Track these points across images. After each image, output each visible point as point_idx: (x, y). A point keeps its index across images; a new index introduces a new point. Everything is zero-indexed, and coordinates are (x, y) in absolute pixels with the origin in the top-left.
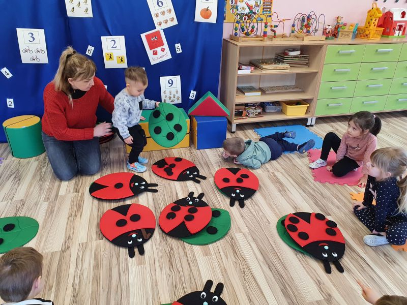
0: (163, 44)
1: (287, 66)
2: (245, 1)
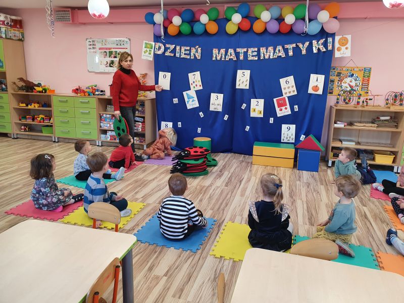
0: (286, 105)
1: (376, 125)
2: (347, 83)
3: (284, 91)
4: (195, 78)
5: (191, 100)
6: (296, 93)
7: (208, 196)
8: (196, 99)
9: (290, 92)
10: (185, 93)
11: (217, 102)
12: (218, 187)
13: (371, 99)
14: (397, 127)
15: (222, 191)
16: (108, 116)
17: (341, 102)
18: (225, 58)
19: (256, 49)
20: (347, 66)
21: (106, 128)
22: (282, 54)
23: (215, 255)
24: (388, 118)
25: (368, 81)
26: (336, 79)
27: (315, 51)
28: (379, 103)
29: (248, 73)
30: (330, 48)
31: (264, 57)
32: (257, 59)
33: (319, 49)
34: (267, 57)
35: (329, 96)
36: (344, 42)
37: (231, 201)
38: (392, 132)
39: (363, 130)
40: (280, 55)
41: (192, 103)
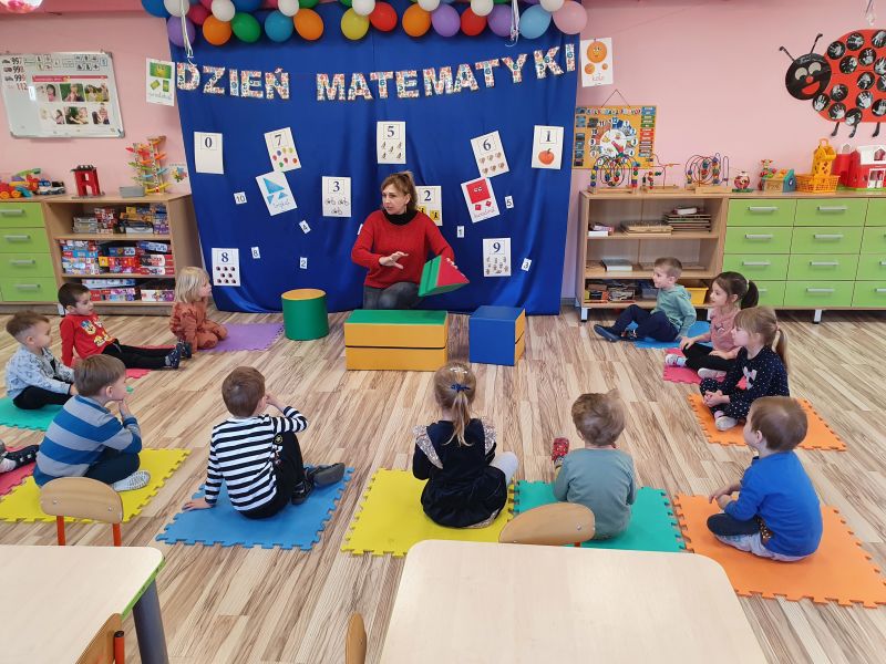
0: (489, 197)
1: (669, 227)
2: (611, 140)
3: (481, 167)
4: (281, 145)
5: (277, 194)
6: (506, 169)
7: (334, 414)
8: (287, 190)
9: (494, 168)
10: (260, 180)
11: (337, 197)
12: (354, 392)
13: (660, 174)
14: (709, 228)
15: (364, 399)
16: (80, 244)
17: (600, 183)
18: (347, 95)
19: (414, 73)
20: (608, 103)
21: (77, 273)
22: (470, 83)
23: (351, 551)
24: (693, 211)
25: (652, 134)
26: (588, 133)
27: (541, 74)
28: (673, 181)
29: (400, 127)
30: (570, 67)
31: (433, 90)
32: (417, 95)
33: (548, 70)
34: (439, 91)
35: (575, 171)
36: (598, 54)
37: (384, 420)
38: (702, 240)
39: (646, 240)
40: (466, 85)
41: (280, 200)
